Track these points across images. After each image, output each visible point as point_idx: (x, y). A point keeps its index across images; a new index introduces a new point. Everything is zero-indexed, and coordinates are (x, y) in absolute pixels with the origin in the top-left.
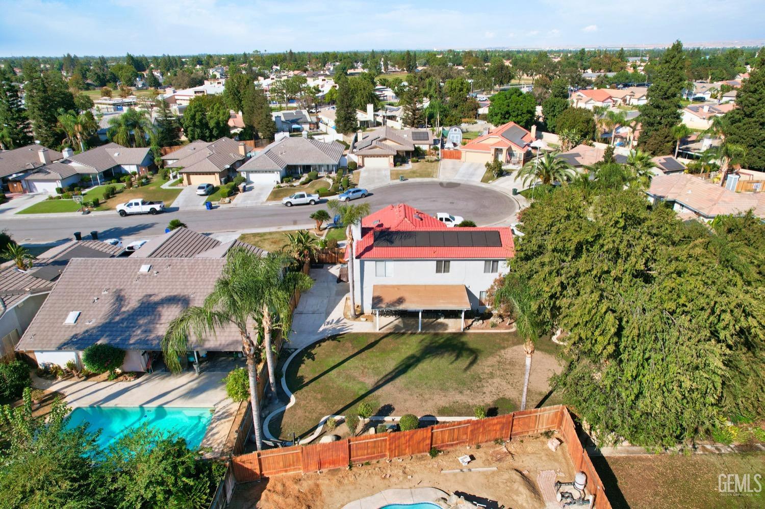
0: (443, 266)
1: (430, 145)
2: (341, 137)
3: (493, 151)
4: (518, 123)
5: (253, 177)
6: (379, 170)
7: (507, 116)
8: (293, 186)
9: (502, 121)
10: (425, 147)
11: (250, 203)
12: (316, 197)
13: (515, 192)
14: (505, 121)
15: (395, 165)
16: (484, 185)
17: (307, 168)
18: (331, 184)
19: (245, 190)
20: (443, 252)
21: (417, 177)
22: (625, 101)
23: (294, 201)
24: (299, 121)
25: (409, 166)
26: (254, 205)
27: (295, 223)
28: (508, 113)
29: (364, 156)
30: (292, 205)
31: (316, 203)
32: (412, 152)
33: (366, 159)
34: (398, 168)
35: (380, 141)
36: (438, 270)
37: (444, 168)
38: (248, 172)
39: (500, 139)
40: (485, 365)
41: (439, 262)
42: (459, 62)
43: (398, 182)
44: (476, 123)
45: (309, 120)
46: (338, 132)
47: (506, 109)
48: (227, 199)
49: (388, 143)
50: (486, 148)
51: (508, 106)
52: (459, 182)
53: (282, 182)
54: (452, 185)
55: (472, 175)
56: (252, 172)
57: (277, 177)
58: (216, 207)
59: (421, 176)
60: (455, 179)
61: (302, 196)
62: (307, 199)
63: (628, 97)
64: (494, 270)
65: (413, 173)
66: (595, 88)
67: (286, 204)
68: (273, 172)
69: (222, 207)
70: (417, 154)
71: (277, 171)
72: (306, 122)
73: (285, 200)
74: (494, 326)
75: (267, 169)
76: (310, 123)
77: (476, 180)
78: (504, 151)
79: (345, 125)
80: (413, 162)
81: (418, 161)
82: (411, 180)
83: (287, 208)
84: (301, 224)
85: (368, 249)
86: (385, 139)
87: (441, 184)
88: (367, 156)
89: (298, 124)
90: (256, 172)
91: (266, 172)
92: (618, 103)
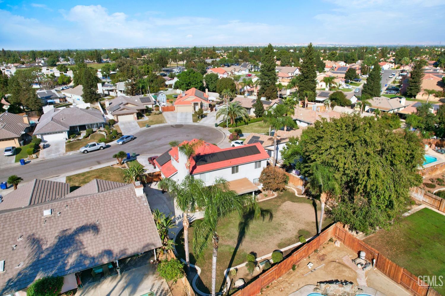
0: (235, 170)
1: (153, 105)
2: (88, 105)
3: (193, 105)
4: (196, 88)
5: (46, 138)
6: (129, 123)
7: (189, 85)
8: (79, 140)
9: (187, 87)
10: (150, 106)
11: (53, 156)
12: (103, 144)
13: (217, 125)
14: (189, 87)
15: (138, 119)
16: (196, 124)
17: (83, 127)
18: (105, 135)
19: (44, 148)
20: (234, 162)
21: (155, 124)
22: (232, 73)
23: (89, 149)
24: (52, 97)
25: (146, 118)
26: (58, 156)
27: (99, 163)
28: (190, 83)
29: (117, 115)
30: (88, 152)
31: (104, 148)
32: (146, 110)
33: (119, 117)
34: (140, 120)
35: (125, 105)
36: (233, 172)
37: (168, 117)
38: (42, 135)
39: (195, 98)
41: (233, 167)
42: (127, 55)
43: (145, 128)
44: (167, 90)
45: (59, 96)
47: (189, 81)
48: (34, 156)
49: (129, 105)
50: (189, 103)
51: (190, 79)
52: (181, 124)
53: (69, 138)
54: (179, 126)
55: (186, 119)
56: (45, 134)
57: (65, 135)
58: (29, 162)
59: (157, 123)
60: (178, 122)
61: (94, 145)
62: (98, 147)
63: (233, 71)
64: (260, 166)
65: (152, 122)
66: (216, 67)
67: (84, 152)
68: (62, 132)
69: (33, 161)
70: (148, 111)
71: (65, 131)
72: (57, 98)
73: (82, 149)
74: (266, 196)
75: (57, 131)
76: (60, 98)
77: (190, 121)
78: (199, 104)
80: (147, 115)
81: (150, 115)
82: (153, 126)
83: (84, 155)
84: (103, 163)
85: (194, 168)
86: (127, 104)
87: (172, 126)
88: (120, 115)
89: (51, 99)
90: (48, 134)
91: (56, 133)
92: (229, 74)
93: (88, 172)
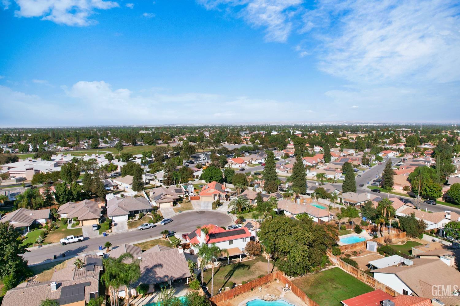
0: (231, 242)
1: (184, 195)
2: (136, 193)
3: (213, 196)
4: (216, 181)
5: (114, 219)
6: (168, 209)
7: (212, 178)
8: (135, 221)
9: (209, 180)
10: (182, 196)
11: (121, 231)
12: (152, 224)
13: (229, 212)
14: (211, 180)
15: (173, 206)
16: (214, 211)
17: (137, 212)
18: (152, 217)
19: (114, 226)
20: (231, 238)
21: (185, 210)
22: (250, 162)
23: (143, 227)
24: (109, 185)
25: (179, 205)
26: (124, 231)
27: (151, 237)
28: (212, 177)
29: (160, 203)
30: (143, 229)
31: (153, 227)
32: (179, 199)
33: (160, 204)
34: (175, 207)
35: (164, 195)
36: (230, 244)
37: (194, 205)
38: (113, 217)
39: (215, 190)
40: (252, 268)
41: (230, 241)
42: (159, 138)
43: (178, 213)
44: (195, 180)
46: (135, 190)
47: (211, 176)
48: (110, 231)
49: (168, 196)
50: (210, 194)
51: (212, 174)
52: (204, 210)
53: (129, 219)
54: (202, 212)
55: (207, 207)
57: (126, 217)
58: (108, 235)
59: (187, 209)
60: (202, 209)
61: (147, 225)
62: (149, 226)
63: (251, 161)
64: (246, 241)
65: (183, 208)
66: (236, 157)
67: (140, 230)
68: (125, 215)
69: (110, 234)
70: (180, 200)
71: (127, 215)
72: (112, 186)
73: (140, 228)
74: (249, 258)
75: (122, 214)
76: (114, 186)
77: (210, 208)
78: (218, 195)
79: (139, 187)
80: (180, 203)
81: (182, 203)
82: (184, 212)
83: (140, 231)
84: (154, 237)
85: (209, 240)
86: (166, 194)
87: (197, 212)
88: (161, 203)
89: (108, 187)
90: (116, 216)
91: (121, 215)
92: (247, 163)
93: (146, 242)
